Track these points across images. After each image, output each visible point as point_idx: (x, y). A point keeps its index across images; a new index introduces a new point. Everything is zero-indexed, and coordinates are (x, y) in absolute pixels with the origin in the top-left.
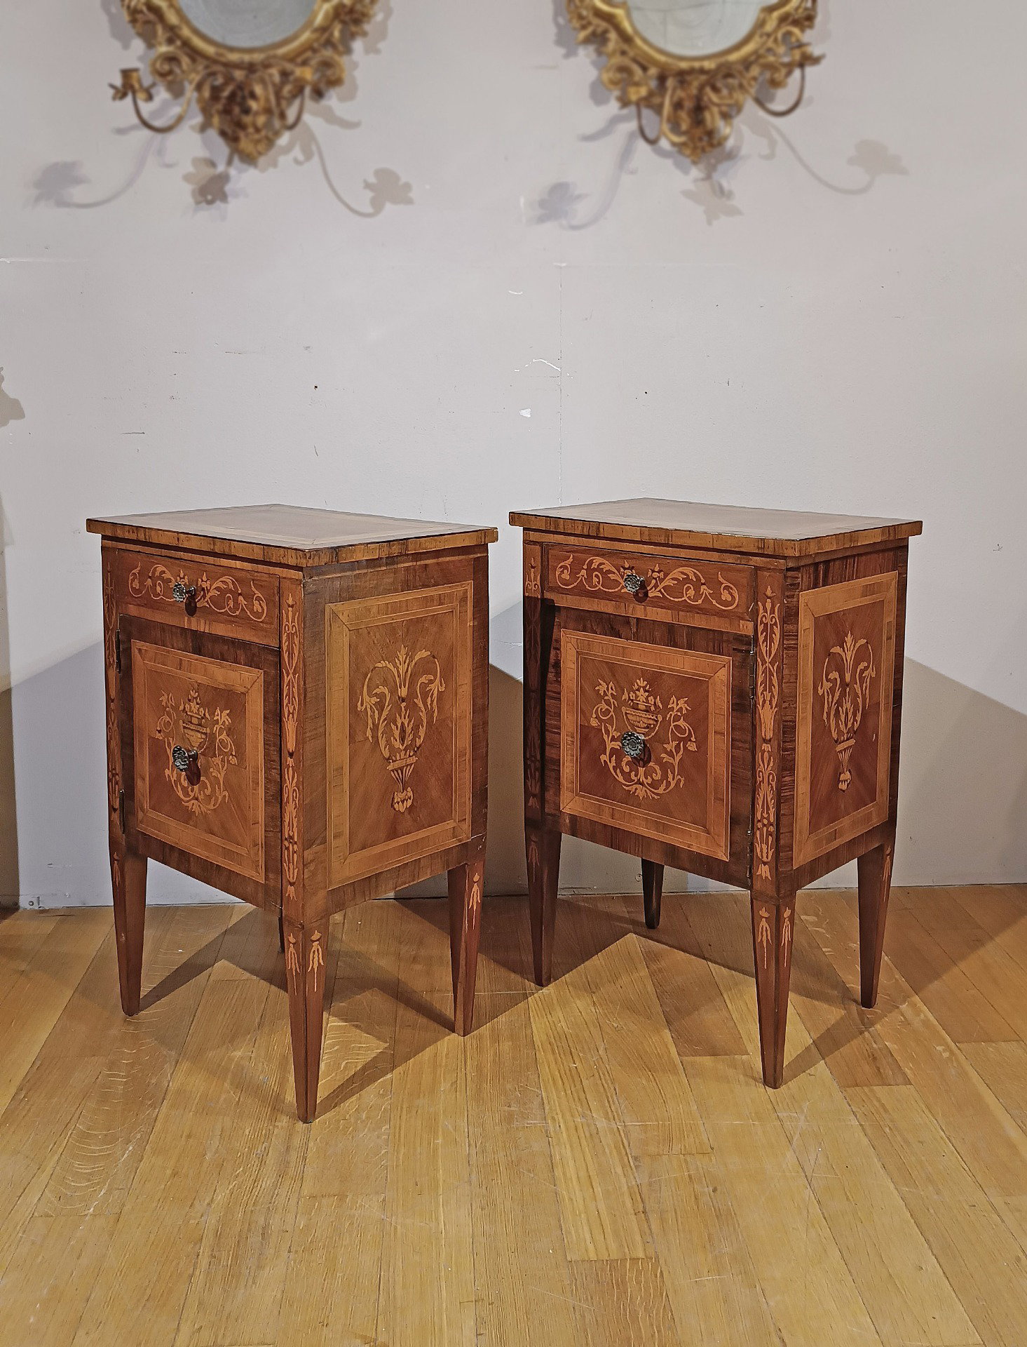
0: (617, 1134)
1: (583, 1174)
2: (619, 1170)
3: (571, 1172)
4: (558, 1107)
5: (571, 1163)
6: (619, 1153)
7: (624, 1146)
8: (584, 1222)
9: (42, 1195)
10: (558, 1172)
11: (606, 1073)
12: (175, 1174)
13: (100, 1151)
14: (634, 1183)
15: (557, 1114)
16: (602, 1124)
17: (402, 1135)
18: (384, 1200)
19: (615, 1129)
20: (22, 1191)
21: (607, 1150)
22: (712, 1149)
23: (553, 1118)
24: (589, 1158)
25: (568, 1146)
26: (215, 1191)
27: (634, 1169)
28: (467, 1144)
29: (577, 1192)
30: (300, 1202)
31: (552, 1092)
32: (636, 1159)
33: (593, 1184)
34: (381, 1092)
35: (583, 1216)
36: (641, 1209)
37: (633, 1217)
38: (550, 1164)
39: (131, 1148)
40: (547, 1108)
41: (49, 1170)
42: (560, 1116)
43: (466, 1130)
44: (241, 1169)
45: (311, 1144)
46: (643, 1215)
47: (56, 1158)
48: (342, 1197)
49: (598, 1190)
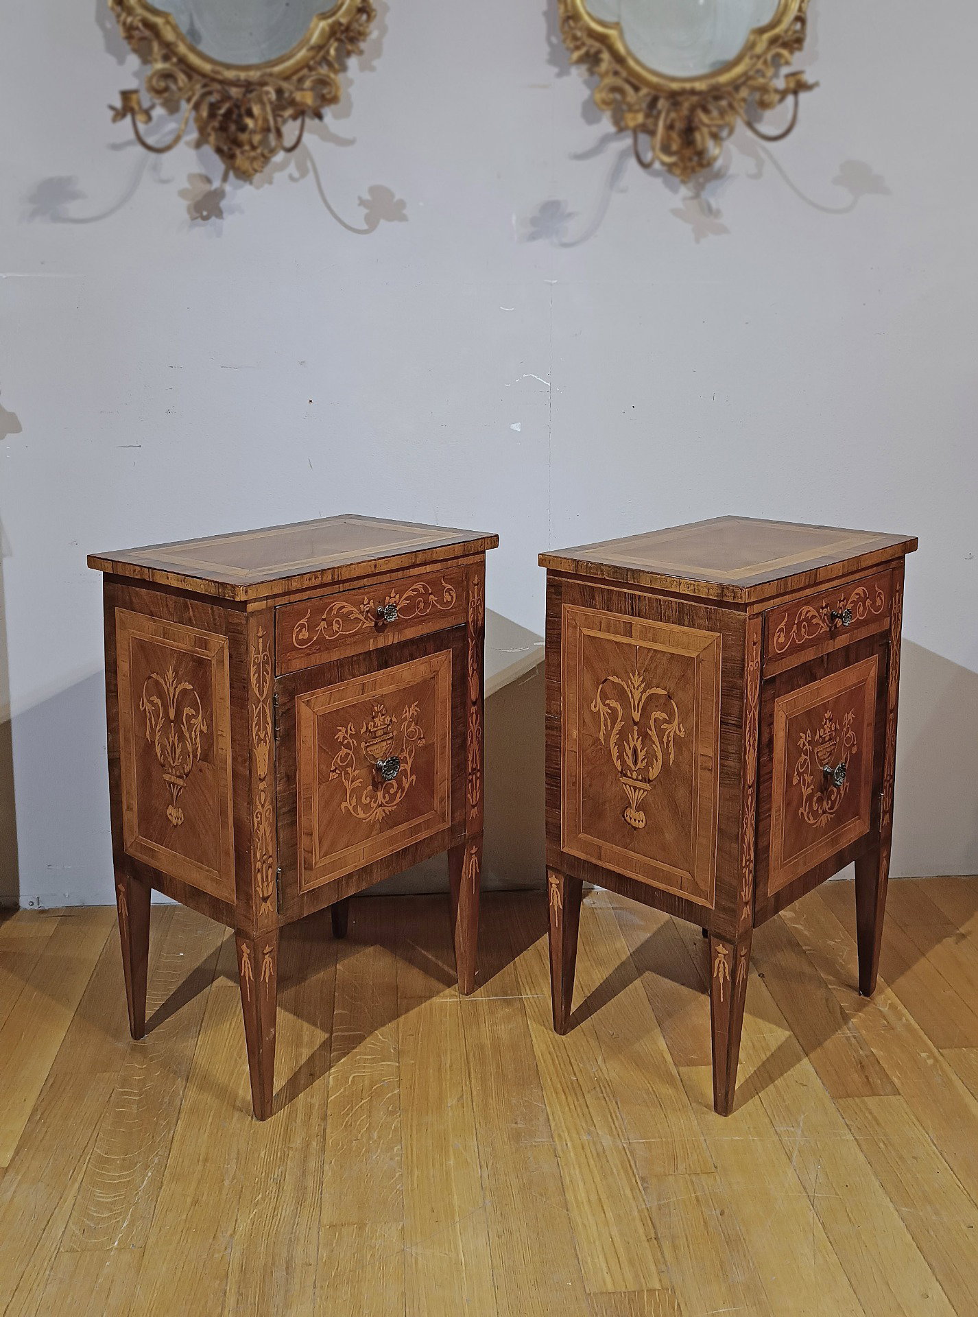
0: (623, 1153)
1: (594, 1197)
2: (628, 1192)
3: (582, 1195)
4: (563, 1124)
5: (581, 1185)
6: (626, 1172)
7: (630, 1166)
8: (599, 1249)
9: (65, 1228)
10: (570, 1196)
11: (606, 1085)
12: (196, 1202)
13: (120, 1177)
14: (644, 1206)
15: (563, 1131)
16: (607, 1141)
17: (415, 1158)
18: (403, 1228)
19: (621, 1147)
20: (46, 1223)
21: (614, 1171)
22: (716, 1167)
23: (560, 1136)
24: (597, 1179)
25: (577, 1167)
26: (236, 1221)
27: (643, 1192)
28: (479, 1167)
29: (589, 1217)
30: (320, 1233)
31: (556, 1108)
32: (643, 1180)
33: (605, 1208)
34: (390, 1109)
35: (597, 1243)
36: (653, 1236)
37: (646, 1244)
38: (560, 1185)
39: (150, 1174)
40: (553, 1125)
41: (70, 1201)
42: (566, 1134)
43: (476, 1150)
44: (260, 1196)
45: (326, 1167)
46: (655, 1241)
47: (77, 1185)
48: (361, 1226)
49: (610, 1215)
